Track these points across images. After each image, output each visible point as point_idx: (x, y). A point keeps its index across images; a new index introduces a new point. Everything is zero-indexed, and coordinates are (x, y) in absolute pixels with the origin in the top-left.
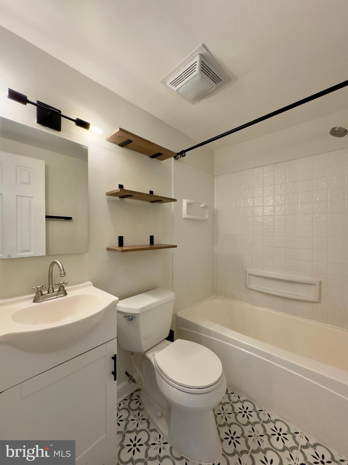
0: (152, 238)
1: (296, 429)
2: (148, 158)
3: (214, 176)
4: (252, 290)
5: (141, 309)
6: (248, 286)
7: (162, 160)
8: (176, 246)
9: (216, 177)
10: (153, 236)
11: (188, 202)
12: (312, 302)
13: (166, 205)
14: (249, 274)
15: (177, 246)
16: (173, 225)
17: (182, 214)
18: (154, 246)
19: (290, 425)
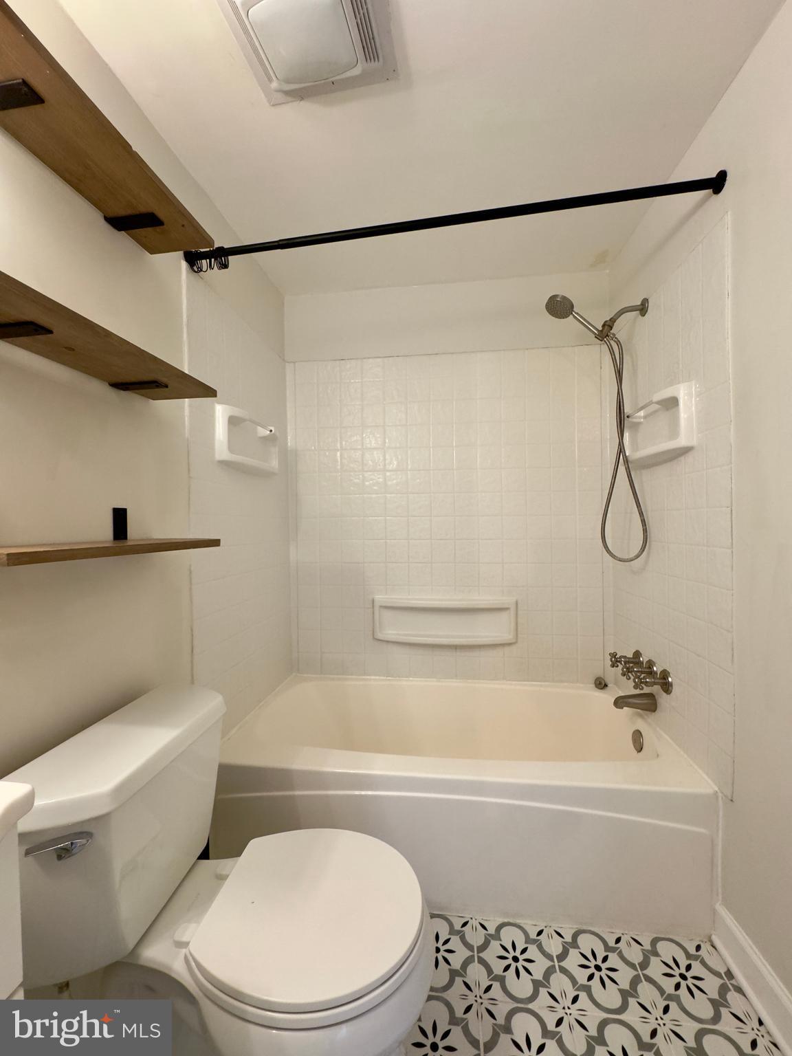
0: (120, 516)
1: (535, 925)
2: (97, 218)
3: (284, 360)
4: (388, 642)
5: (119, 789)
6: (380, 636)
7: (152, 252)
8: (215, 543)
9: (292, 365)
10: (124, 511)
11: (232, 414)
12: (503, 645)
13: (165, 407)
14: (381, 606)
15: (219, 540)
16: (190, 477)
17: (212, 447)
18: (129, 543)
19: (525, 924)
